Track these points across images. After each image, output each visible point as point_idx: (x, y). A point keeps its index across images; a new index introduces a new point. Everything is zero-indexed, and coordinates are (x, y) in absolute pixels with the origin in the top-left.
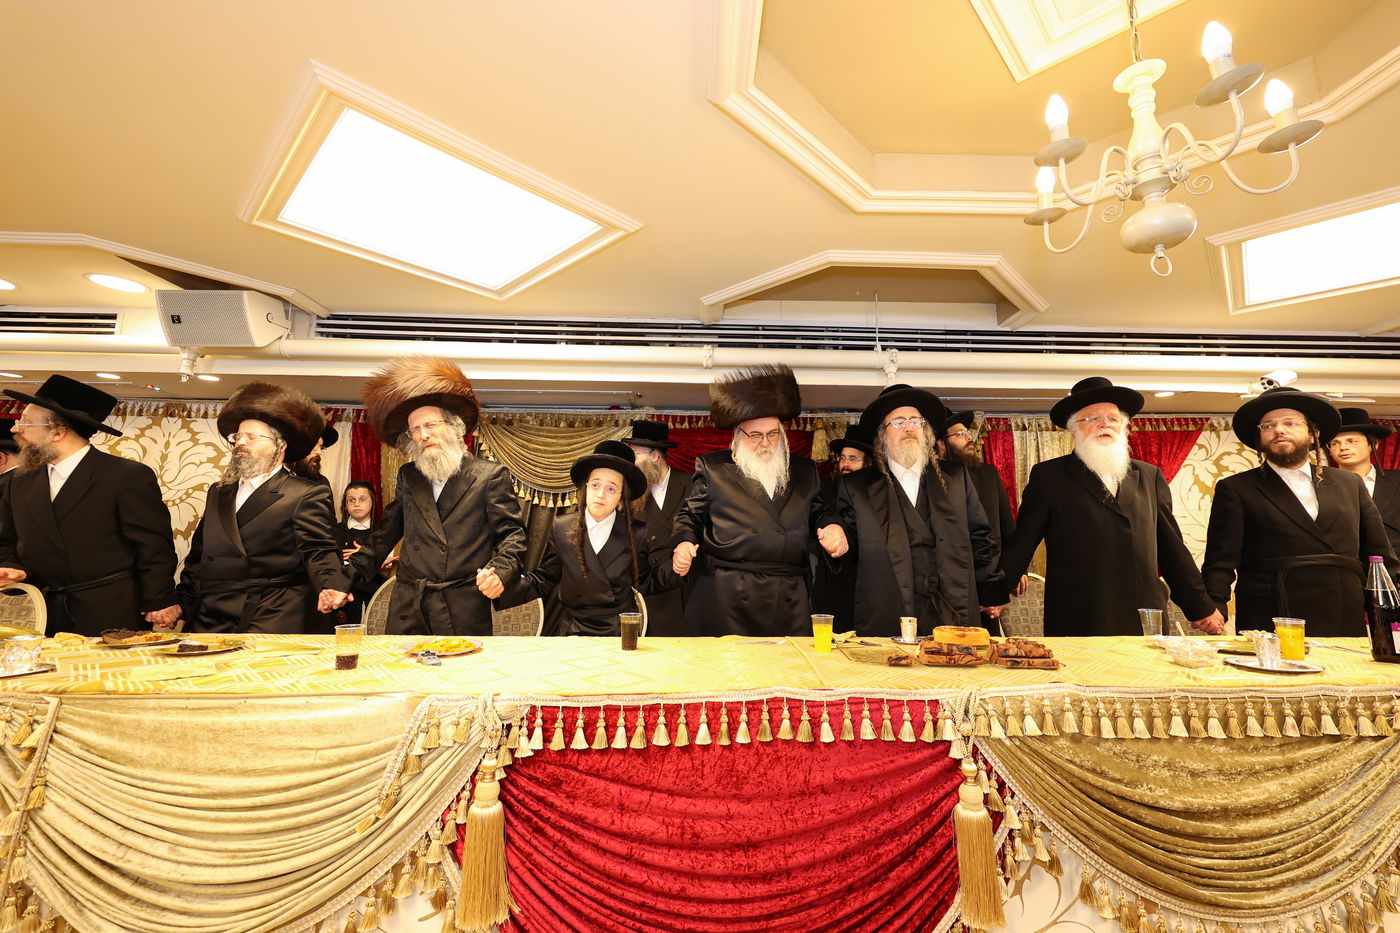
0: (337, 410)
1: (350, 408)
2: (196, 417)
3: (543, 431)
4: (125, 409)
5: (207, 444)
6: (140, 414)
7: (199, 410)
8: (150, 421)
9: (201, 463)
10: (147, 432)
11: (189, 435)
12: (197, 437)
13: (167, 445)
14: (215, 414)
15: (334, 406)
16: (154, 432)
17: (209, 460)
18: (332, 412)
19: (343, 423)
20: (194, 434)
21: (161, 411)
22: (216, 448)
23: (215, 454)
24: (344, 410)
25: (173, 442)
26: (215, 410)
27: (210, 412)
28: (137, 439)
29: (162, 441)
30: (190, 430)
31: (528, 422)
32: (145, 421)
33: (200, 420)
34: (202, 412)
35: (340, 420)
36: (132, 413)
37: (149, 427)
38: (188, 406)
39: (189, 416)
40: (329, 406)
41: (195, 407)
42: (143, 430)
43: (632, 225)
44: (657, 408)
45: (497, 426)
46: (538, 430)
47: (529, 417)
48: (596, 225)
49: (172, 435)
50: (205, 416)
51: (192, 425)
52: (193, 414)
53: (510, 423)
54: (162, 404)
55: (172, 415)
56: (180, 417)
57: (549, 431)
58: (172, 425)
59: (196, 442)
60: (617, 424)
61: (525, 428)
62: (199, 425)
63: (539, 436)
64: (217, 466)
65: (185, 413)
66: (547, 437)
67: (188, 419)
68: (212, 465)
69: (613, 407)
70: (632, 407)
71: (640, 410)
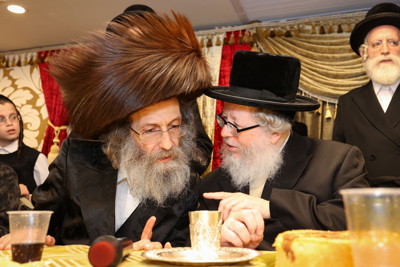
3: (326, 38)
5: (25, 88)
7: (14, 60)
9: (22, 105)
11: (10, 82)
12: (17, 83)
14: (26, 62)
17: (28, 102)
20: (14, 80)
22: (32, 92)
23: (30, 97)
26: (26, 59)
27: (23, 60)
30: (10, 78)
33: (17, 68)
34: (17, 61)
38: (6, 57)
39: (7, 66)
45: (277, 38)
46: (319, 38)
47: (309, 28)
50: (19, 64)
51: (11, 74)
52: (10, 64)
53: (288, 35)
57: (333, 38)
59: (15, 87)
61: (306, 38)
62: (16, 72)
63: (323, 44)
64: (34, 107)
65: (5, 64)
66: (331, 44)
67: (7, 69)
68: (31, 106)
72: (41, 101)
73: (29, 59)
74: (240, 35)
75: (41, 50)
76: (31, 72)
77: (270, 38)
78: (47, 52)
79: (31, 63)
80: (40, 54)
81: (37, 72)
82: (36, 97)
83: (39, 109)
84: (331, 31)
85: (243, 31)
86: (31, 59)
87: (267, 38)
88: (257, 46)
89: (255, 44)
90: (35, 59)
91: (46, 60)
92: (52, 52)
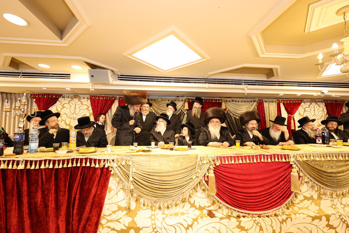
0: (115, 97)
1: (118, 97)
3: (162, 102)
4: (64, 96)
5: (85, 105)
6: (68, 97)
7: (82, 97)
8: (71, 99)
9: (84, 109)
10: (71, 102)
11: (81, 103)
12: (83, 103)
13: (76, 105)
15: (114, 96)
16: (72, 102)
17: (86, 109)
18: (114, 97)
21: (73, 97)
22: (87, 106)
23: (87, 107)
24: (117, 97)
25: (77, 104)
27: (85, 97)
28: (68, 103)
29: (74, 104)
30: (81, 102)
31: (159, 100)
32: (69, 99)
33: (83, 99)
34: (83, 97)
35: (116, 99)
36: (66, 98)
37: (71, 101)
38: (79, 96)
39: (80, 98)
40: (113, 96)
41: (81, 96)
42: (69, 101)
43: (209, 58)
44: (187, 97)
46: (161, 102)
47: (159, 99)
48: (201, 58)
49: (76, 103)
50: (84, 98)
51: (81, 100)
52: (81, 98)
53: (155, 100)
54: (73, 95)
55: (76, 98)
56: (78, 98)
57: (164, 102)
58: (76, 100)
59: (82, 104)
60: (179, 101)
61: (159, 101)
62: (83, 100)
63: (162, 103)
64: (88, 110)
66: (163, 103)
68: (87, 110)
69: (177, 97)
70: (182, 97)
71: (184, 97)
72: (90, 108)
73: (87, 97)
76: (87, 101)
78: (93, 96)
79: (88, 98)
80: (91, 96)
81: (89, 101)
82: (89, 107)
83: (89, 111)
84: (163, 101)
86: (88, 97)
90: (89, 97)
91: (93, 98)
92: (95, 96)
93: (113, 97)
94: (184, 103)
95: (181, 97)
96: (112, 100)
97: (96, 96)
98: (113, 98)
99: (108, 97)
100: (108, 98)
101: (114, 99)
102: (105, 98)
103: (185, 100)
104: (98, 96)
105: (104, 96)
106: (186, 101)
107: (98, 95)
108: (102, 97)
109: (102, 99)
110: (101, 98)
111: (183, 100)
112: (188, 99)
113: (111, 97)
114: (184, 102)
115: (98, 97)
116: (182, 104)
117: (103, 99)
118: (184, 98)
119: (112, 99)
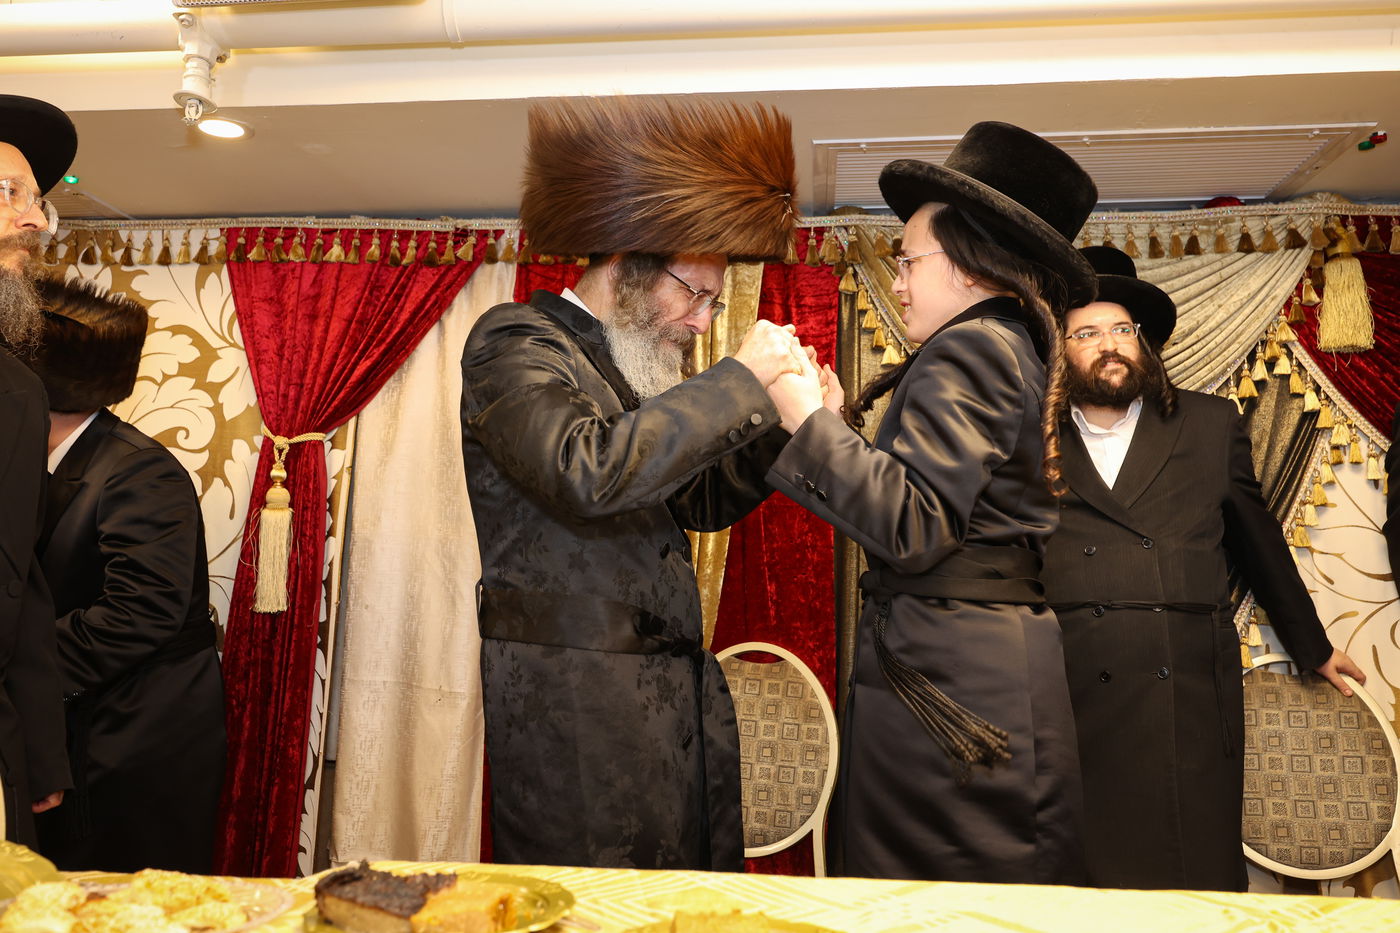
0: (483, 235)
2: (146, 261)
5: (177, 330)
7: (148, 246)
9: (166, 377)
14: (186, 254)
15: (476, 224)
17: (184, 370)
18: (472, 240)
19: (499, 265)
22: (198, 341)
23: (192, 354)
24: (498, 233)
27: (176, 249)
33: (155, 270)
34: (157, 251)
35: (493, 260)
38: (124, 235)
39: (128, 260)
40: (461, 223)
41: (139, 238)
50: (165, 260)
52: (137, 256)
54: (63, 233)
55: (90, 260)
56: (108, 262)
60: (1246, 245)
62: (151, 281)
64: (201, 384)
65: (118, 255)
67: (125, 269)
68: (192, 381)
69: (1219, 201)
70: (1277, 197)
71: (1304, 205)
73: (195, 250)
74: (812, 242)
75: (233, 224)
76: (200, 283)
77: (890, 258)
78: (252, 233)
79: (203, 259)
80: (231, 234)
81: (218, 290)
82: (208, 355)
83: (214, 390)
85: (820, 231)
86: (204, 249)
87: (884, 259)
88: (855, 275)
89: (850, 270)
90: (214, 248)
91: (252, 255)
92: (271, 233)
93: (461, 235)
94: (1316, 277)
95: (1271, 206)
96: (450, 267)
97: (290, 233)
98: (457, 246)
99: (405, 235)
100: (411, 253)
101: (466, 252)
102: (374, 250)
103: (1328, 232)
104: (310, 233)
105: (367, 234)
106: (1340, 249)
107: (311, 223)
108: (347, 236)
109: (341, 265)
110: (336, 252)
111: (1295, 241)
112: (1361, 222)
113: (442, 237)
114: (1304, 256)
115: (307, 247)
116: (1285, 288)
117: (352, 257)
118: (1306, 215)
119: (448, 256)
